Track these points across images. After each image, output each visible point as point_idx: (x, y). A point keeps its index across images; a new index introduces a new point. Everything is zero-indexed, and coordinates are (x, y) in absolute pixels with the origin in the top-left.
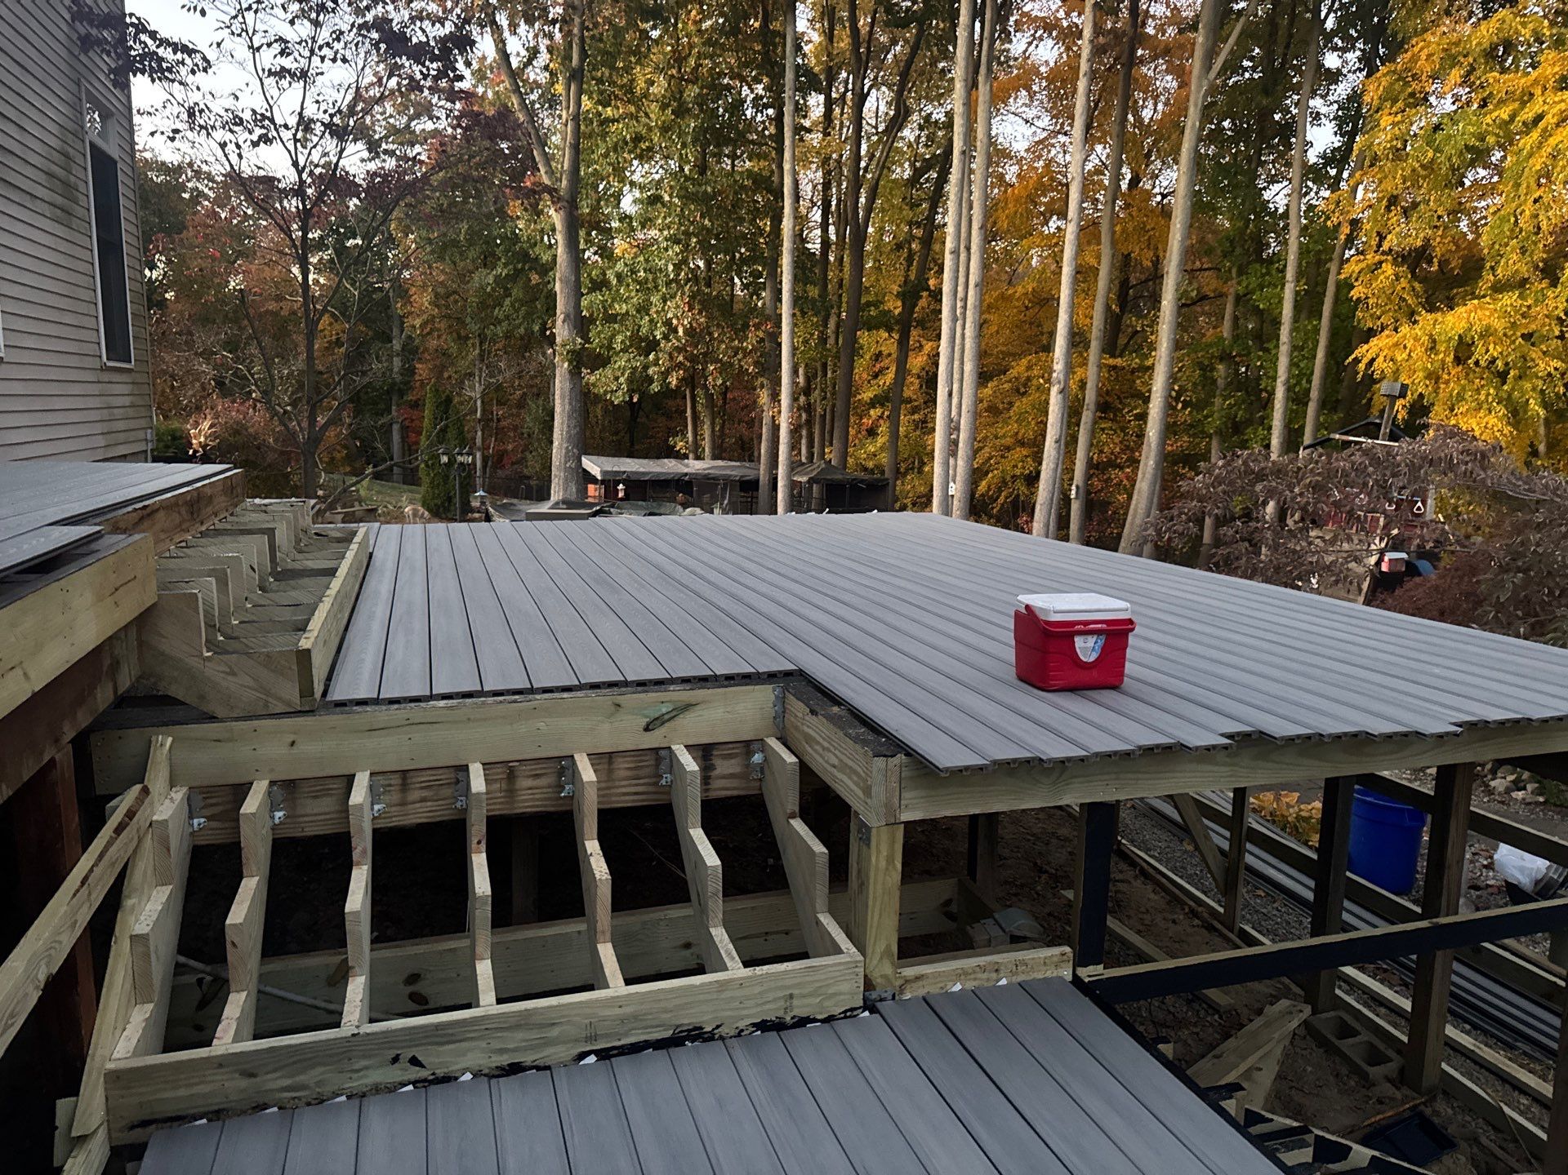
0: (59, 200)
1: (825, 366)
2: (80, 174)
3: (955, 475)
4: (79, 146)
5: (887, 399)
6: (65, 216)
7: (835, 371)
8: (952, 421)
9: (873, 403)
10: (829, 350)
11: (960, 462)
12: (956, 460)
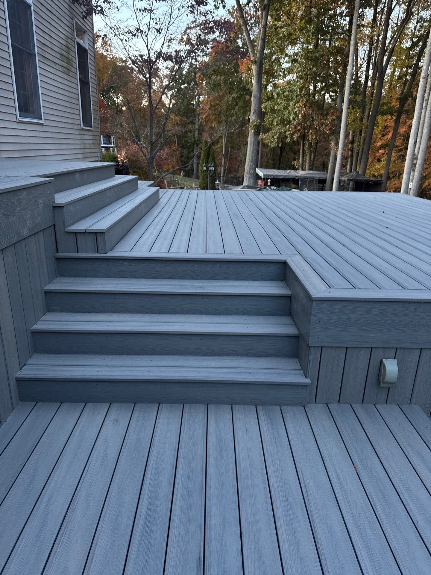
0: (65, 65)
1: (361, 131)
2: (73, 55)
3: (413, 179)
4: (73, 43)
5: (387, 146)
6: (67, 71)
7: (365, 133)
8: (414, 155)
9: (381, 147)
10: (364, 124)
11: (416, 173)
12: (414, 172)
